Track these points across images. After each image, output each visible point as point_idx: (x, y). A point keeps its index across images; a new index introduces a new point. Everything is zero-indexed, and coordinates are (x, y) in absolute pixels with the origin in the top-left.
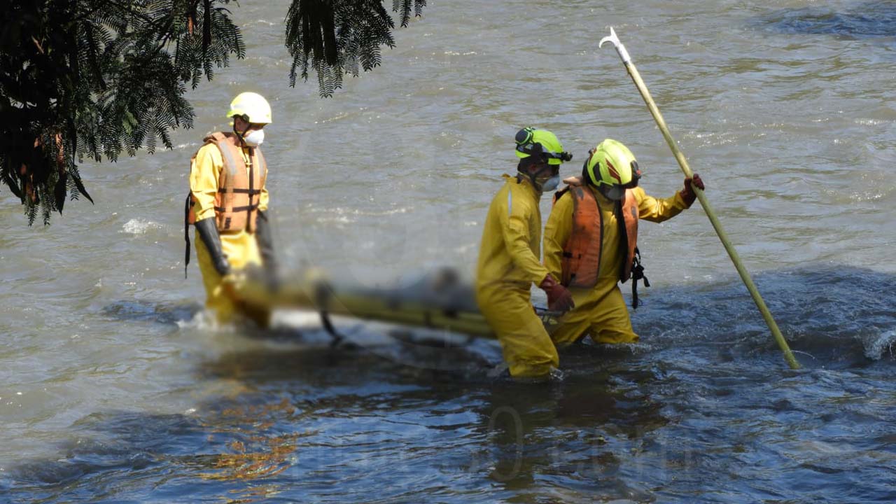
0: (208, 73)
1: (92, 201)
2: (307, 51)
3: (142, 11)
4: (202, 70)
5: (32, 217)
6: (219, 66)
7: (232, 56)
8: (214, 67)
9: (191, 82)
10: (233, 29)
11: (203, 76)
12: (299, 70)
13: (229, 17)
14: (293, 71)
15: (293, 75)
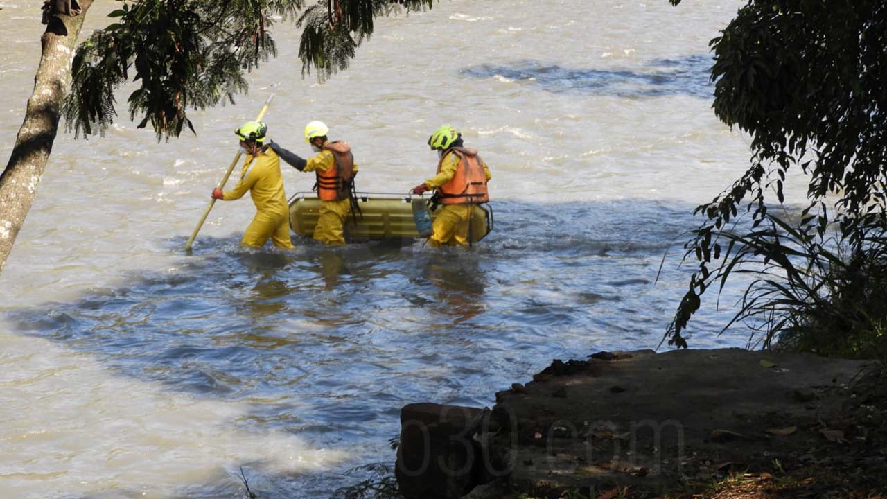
0: (256, 64)
1: (195, 133)
2: (309, 59)
3: (227, 30)
4: (253, 63)
5: (160, 139)
6: (263, 61)
7: (271, 56)
8: (260, 61)
9: (247, 69)
10: (272, 42)
11: (254, 67)
12: (306, 70)
13: (270, 36)
14: (303, 71)
15: (303, 73)
